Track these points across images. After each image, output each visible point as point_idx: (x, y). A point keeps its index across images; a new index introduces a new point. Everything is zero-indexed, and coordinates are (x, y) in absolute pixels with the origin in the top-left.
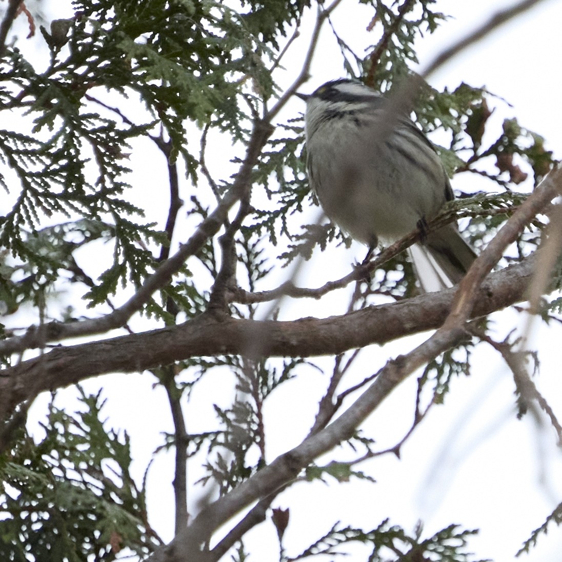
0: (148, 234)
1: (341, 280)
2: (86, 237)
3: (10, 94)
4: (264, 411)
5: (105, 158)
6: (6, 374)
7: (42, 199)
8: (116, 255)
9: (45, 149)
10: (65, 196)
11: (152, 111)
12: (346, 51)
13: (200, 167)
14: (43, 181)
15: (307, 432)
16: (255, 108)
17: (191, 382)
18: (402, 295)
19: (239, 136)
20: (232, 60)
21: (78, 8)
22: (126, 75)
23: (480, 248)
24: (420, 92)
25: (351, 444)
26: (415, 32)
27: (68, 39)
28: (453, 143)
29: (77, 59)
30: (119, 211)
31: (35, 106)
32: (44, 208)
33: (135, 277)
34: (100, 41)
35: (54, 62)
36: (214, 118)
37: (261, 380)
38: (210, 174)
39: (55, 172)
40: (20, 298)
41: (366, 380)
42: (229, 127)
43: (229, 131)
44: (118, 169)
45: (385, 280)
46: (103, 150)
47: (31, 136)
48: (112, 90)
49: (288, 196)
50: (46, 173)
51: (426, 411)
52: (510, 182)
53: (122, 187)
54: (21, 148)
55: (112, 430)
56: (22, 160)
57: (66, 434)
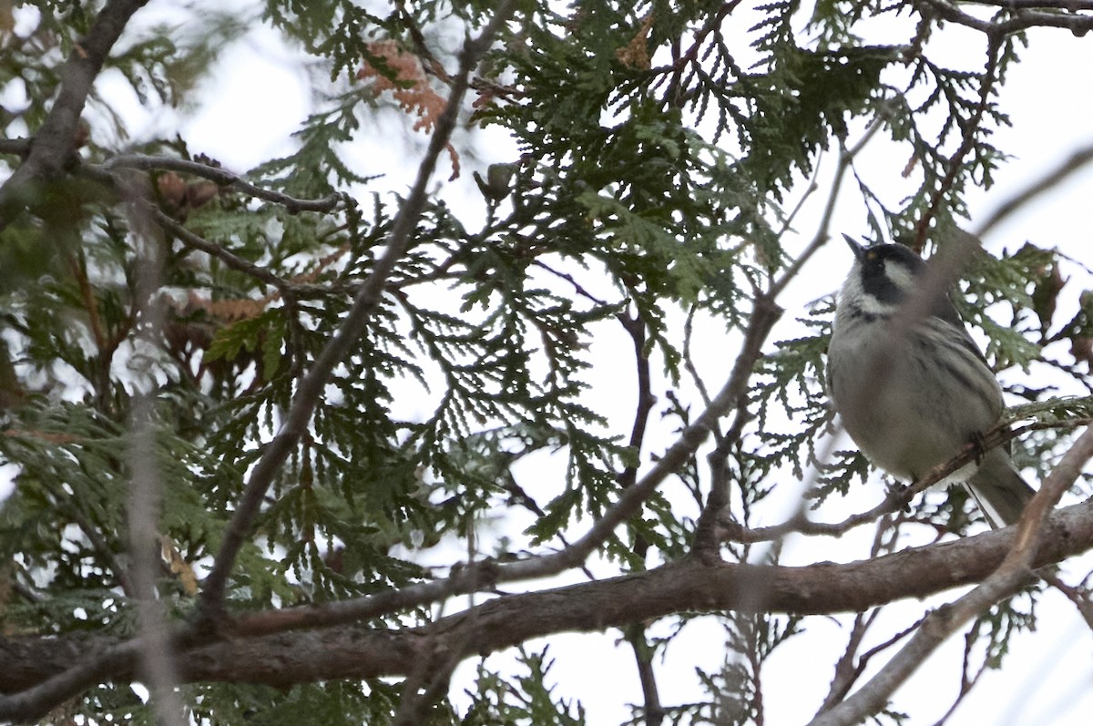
0: (612, 449)
1: (870, 512)
2: (527, 446)
3: (434, 262)
4: (763, 676)
5: (557, 349)
6: (424, 632)
7: (473, 402)
8: (570, 477)
9: (477, 336)
10: (504, 398)
11: (620, 286)
12: (871, 200)
13: (683, 361)
14: (475, 377)
15: (819, 704)
16: (757, 284)
17: (666, 637)
18: (945, 523)
19: (735, 321)
20: (727, 220)
21: (525, 149)
22: (587, 238)
23: (1049, 461)
24: (973, 259)
25: (877, 721)
26: (965, 178)
27: (509, 190)
28: (1014, 322)
29: (522, 216)
30: (574, 419)
31: (463, 278)
32: (476, 414)
33: (594, 507)
34: (553, 192)
35: (491, 220)
36: (702, 296)
37: (758, 635)
38: (697, 371)
39: (491, 366)
40: (439, 526)
41: (898, 637)
42: (721, 309)
43: (721, 314)
44: (574, 364)
45: (923, 503)
46: (554, 338)
47: (461, 317)
48: (569, 258)
49: (815, 413)
50: (479, 367)
51: (977, 677)
52: (1088, 374)
53: (579, 387)
54: (446, 333)
55: (562, 701)
56: (448, 350)
57: (501, 705)
